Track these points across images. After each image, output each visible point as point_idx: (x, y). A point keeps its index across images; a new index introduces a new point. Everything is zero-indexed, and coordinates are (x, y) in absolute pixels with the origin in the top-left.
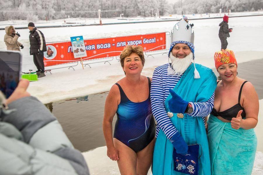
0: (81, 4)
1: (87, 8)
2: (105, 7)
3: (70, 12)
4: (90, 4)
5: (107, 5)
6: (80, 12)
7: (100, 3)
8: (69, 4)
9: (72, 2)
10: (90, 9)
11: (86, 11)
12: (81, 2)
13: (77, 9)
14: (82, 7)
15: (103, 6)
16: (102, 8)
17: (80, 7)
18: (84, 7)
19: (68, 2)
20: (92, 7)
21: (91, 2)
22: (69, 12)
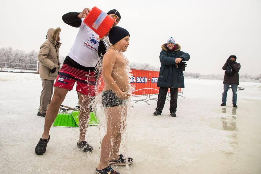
0: (14, 58)
1: (18, 61)
2: (33, 62)
3: (4, 63)
4: (21, 58)
5: (35, 60)
6: (12, 63)
7: (30, 59)
8: (4, 57)
9: (6, 56)
10: (20, 62)
11: (17, 63)
12: (14, 56)
13: (10, 61)
14: (14, 60)
15: (32, 61)
16: (30, 62)
17: (12, 60)
18: (16, 60)
19: (3, 55)
20: (23, 61)
21: (22, 57)
22: (2, 63)
